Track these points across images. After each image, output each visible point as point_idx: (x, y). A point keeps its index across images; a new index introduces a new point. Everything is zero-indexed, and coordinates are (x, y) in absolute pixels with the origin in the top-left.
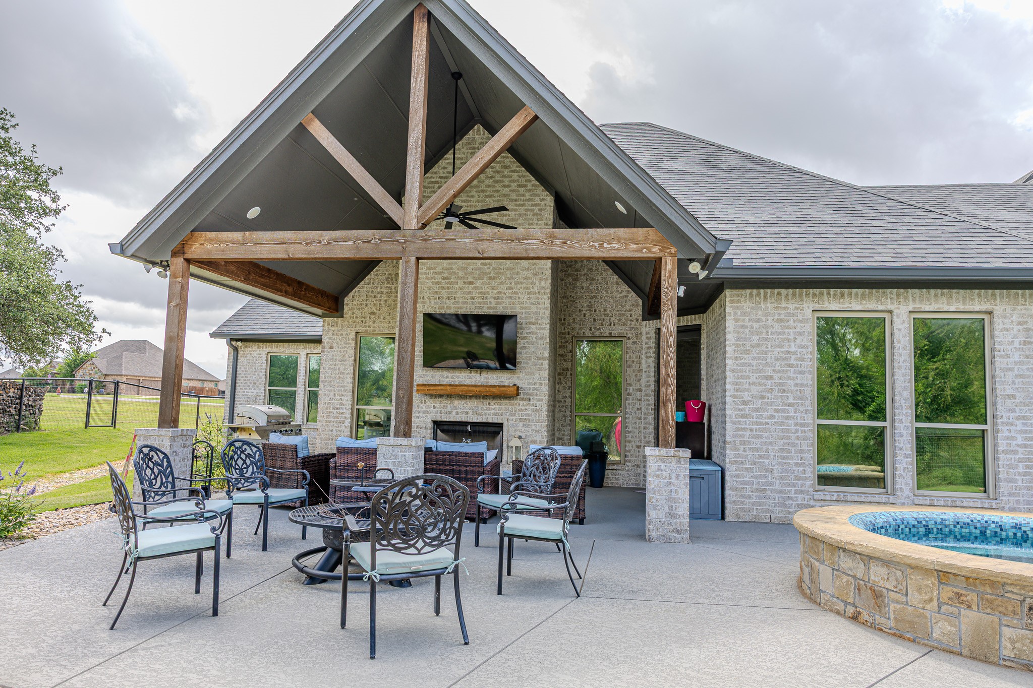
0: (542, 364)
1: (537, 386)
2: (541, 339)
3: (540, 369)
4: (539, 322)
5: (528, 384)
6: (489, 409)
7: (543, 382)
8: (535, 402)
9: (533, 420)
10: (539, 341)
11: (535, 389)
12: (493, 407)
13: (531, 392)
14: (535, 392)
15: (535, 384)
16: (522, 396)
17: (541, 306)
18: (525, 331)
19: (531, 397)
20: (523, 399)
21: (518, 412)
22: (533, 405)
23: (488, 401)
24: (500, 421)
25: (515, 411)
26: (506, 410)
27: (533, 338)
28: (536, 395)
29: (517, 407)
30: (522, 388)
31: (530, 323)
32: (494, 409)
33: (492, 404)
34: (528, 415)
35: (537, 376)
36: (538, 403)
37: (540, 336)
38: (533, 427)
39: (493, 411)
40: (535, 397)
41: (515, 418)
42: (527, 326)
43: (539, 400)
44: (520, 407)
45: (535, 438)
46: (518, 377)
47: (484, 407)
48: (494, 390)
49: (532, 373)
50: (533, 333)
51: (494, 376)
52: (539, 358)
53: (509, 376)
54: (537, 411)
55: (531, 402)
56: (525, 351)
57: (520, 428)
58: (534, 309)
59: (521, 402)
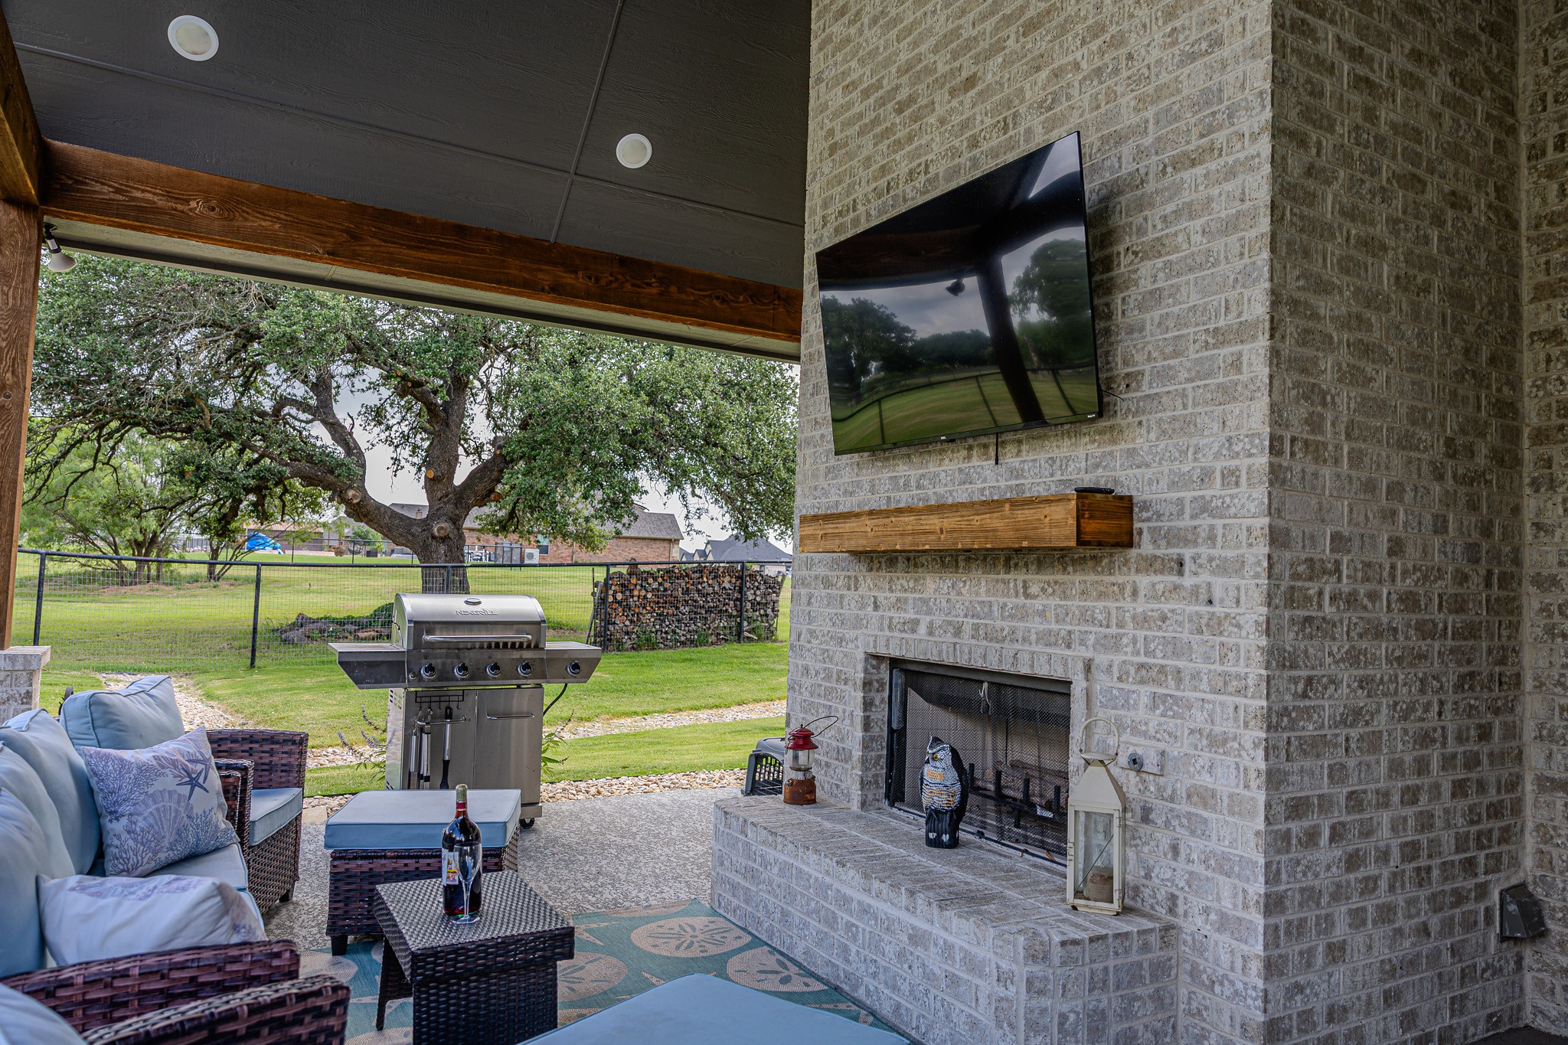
0: (1236, 365)
1: (1214, 491)
2: (1230, 226)
3: (1228, 393)
4: (1220, 137)
5: (1173, 485)
6: (1023, 614)
7: (1243, 463)
8: (1205, 577)
9: (1196, 676)
10: (1218, 245)
11: (1204, 508)
12: (1037, 604)
13: (1186, 522)
14: (1205, 521)
15: (1206, 476)
16: (1146, 547)
17: (1225, 52)
18: (1154, 215)
19: (1187, 553)
20: (1151, 564)
21: (1130, 630)
22: (1195, 591)
23: (1020, 576)
24: (1058, 673)
25: (1121, 625)
26: (1087, 617)
27: (1190, 235)
28: (1212, 538)
29: (1127, 604)
30: (1145, 506)
31: (1177, 164)
32: (1042, 614)
33: (1034, 589)
34: (1177, 649)
35: (1211, 439)
36: (1220, 585)
37: (1223, 210)
38: (1199, 718)
39: (1036, 625)
40: (1204, 551)
41: (1118, 659)
42: (1167, 181)
43: (1223, 568)
44: (1141, 606)
45: (1206, 780)
46: (1131, 453)
47: (1011, 602)
48: (993, 521)
49: (1188, 424)
50: (1189, 211)
51: (1043, 456)
52: (1220, 337)
53: (1094, 450)
54: (1216, 625)
55: (1188, 581)
56: (1156, 314)
57: (1141, 714)
58: (1193, 80)
59: (1144, 581)
